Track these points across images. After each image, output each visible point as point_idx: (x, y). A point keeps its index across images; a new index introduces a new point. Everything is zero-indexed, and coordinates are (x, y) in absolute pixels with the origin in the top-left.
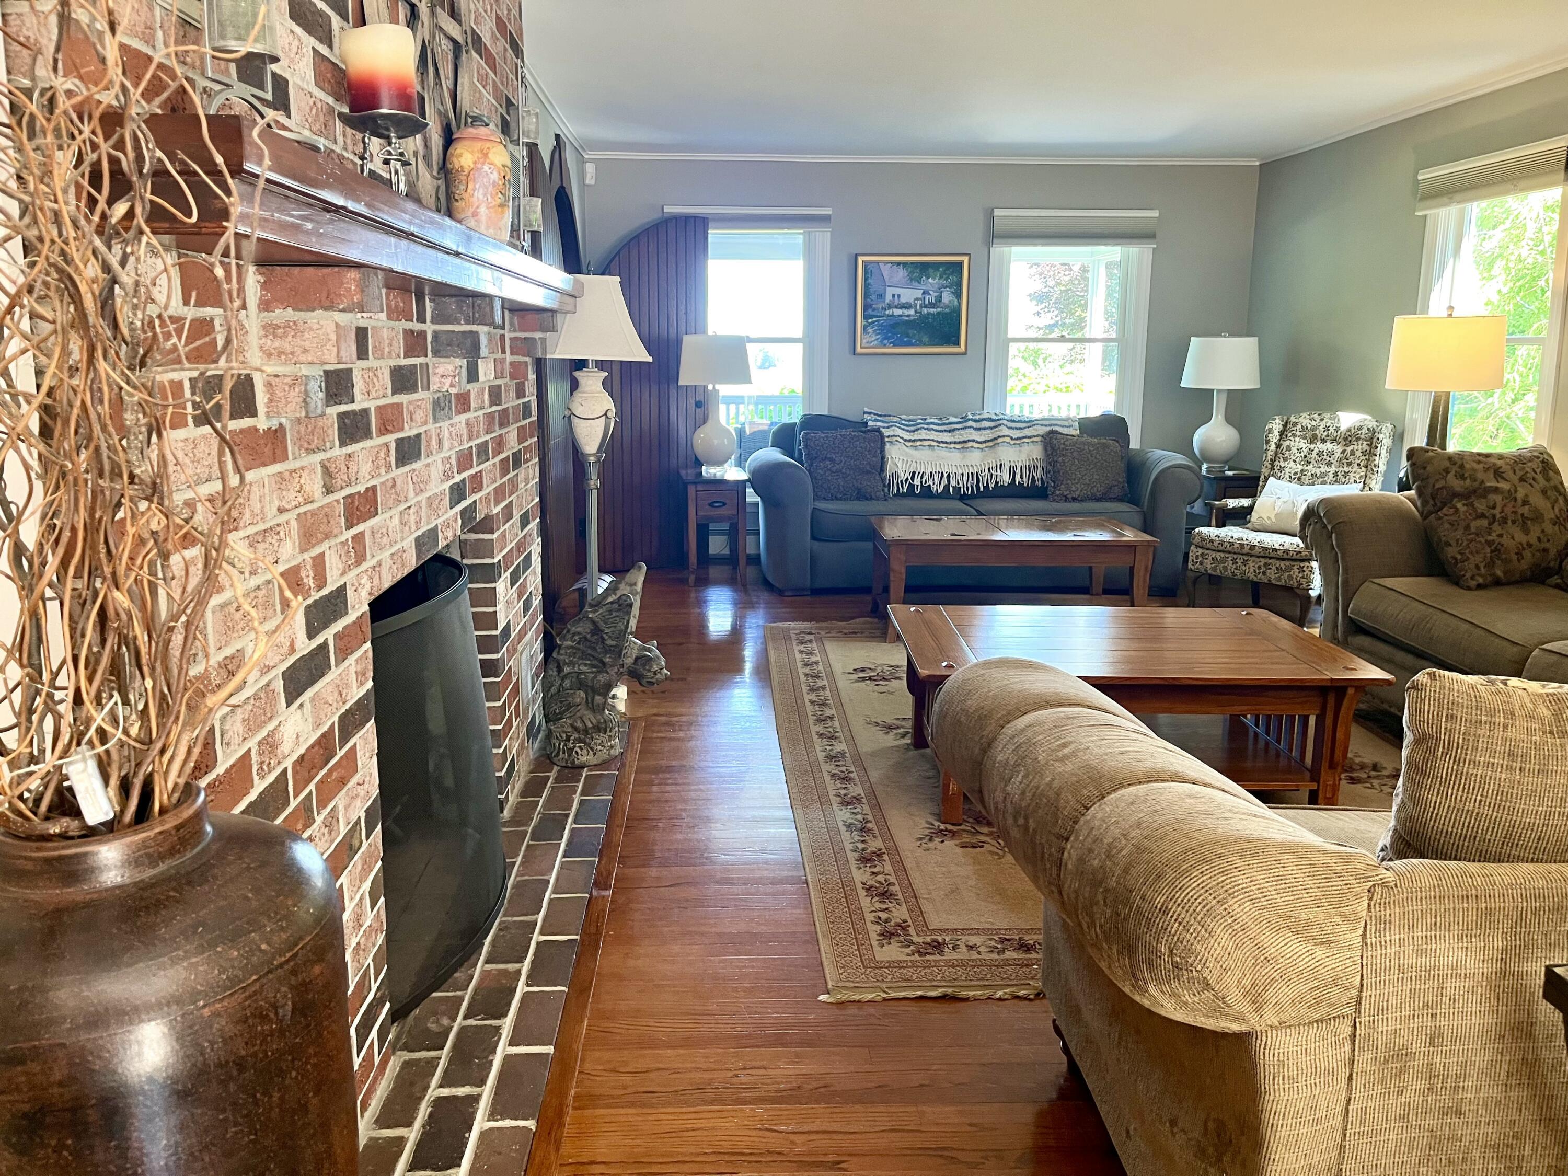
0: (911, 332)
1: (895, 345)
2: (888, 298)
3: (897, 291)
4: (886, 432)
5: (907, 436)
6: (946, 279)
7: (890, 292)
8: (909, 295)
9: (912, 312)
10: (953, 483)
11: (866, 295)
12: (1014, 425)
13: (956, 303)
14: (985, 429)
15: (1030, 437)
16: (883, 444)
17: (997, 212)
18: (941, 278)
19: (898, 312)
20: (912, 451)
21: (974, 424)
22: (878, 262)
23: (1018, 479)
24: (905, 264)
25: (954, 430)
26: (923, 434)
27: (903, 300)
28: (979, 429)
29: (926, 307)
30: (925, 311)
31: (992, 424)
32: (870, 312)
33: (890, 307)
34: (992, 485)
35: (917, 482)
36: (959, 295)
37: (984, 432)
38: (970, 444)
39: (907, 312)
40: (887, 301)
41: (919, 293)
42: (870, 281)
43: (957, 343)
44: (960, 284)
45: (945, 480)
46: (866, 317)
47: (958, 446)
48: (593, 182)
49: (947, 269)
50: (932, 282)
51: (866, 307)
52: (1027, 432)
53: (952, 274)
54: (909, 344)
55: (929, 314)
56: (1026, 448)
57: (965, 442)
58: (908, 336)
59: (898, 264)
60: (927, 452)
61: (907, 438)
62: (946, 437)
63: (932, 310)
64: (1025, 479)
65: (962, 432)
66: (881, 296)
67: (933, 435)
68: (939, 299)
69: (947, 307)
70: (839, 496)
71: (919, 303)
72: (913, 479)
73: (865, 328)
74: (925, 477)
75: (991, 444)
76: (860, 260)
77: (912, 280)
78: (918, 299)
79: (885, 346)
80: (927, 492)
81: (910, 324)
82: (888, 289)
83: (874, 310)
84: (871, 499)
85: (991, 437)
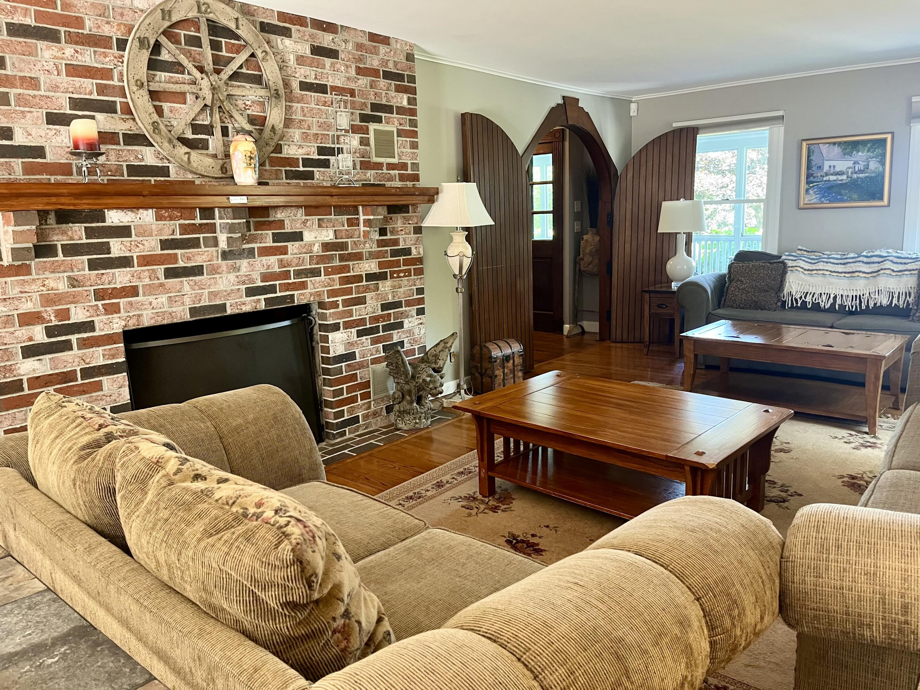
0: (843, 192)
1: (831, 202)
2: (826, 168)
3: (832, 163)
4: (790, 264)
5: (807, 266)
6: (873, 152)
7: (826, 165)
8: (842, 165)
9: (844, 177)
10: (839, 301)
11: (809, 167)
12: (899, 261)
13: (881, 169)
14: (873, 263)
15: (910, 270)
16: (784, 273)
17: (914, 99)
18: (868, 151)
19: (833, 178)
20: (808, 278)
21: (865, 260)
22: (818, 144)
23: (895, 301)
24: (839, 144)
25: (847, 263)
26: (821, 266)
27: (838, 169)
28: (869, 263)
29: (856, 173)
30: (855, 176)
31: (880, 260)
32: (812, 179)
33: (827, 175)
34: (871, 305)
35: (808, 299)
36: (883, 164)
37: (872, 265)
38: (857, 274)
39: (840, 177)
40: (825, 170)
41: (850, 164)
42: (811, 158)
43: (881, 198)
44: (884, 155)
45: (831, 300)
46: (808, 183)
47: (847, 275)
48: (635, 114)
49: (874, 145)
50: (861, 155)
51: (808, 176)
52: (909, 267)
53: (877, 148)
54: (842, 200)
55: (858, 178)
56: (904, 279)
57: (853, 272)
58: (841, 194)
59: (834, 144)
60: (820, 279)
61: (807, 268)
62: (840, 268)
63: (861, 175)
64: (901, 302)
65: (852, 265)
66: (820, 168)
67: (830, 267)
68: (867, 167)
69: (874, 172)
70: (742, 306)
71: (850, 171)
72: (805, 297)
73: (807, 191)
74: (816, 296)
75: (875, 274)
76: (804, 144)
77: (845, 154)
78: (849, 168)
79: (822, 203)
80: (816, 307)
81: (843, 186)
82: (826, 162)
83: (814, 177)
84: (765, 309)
85: (877, 269)
